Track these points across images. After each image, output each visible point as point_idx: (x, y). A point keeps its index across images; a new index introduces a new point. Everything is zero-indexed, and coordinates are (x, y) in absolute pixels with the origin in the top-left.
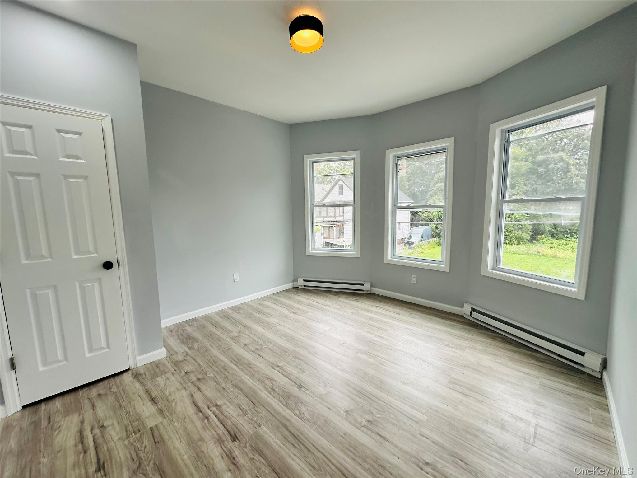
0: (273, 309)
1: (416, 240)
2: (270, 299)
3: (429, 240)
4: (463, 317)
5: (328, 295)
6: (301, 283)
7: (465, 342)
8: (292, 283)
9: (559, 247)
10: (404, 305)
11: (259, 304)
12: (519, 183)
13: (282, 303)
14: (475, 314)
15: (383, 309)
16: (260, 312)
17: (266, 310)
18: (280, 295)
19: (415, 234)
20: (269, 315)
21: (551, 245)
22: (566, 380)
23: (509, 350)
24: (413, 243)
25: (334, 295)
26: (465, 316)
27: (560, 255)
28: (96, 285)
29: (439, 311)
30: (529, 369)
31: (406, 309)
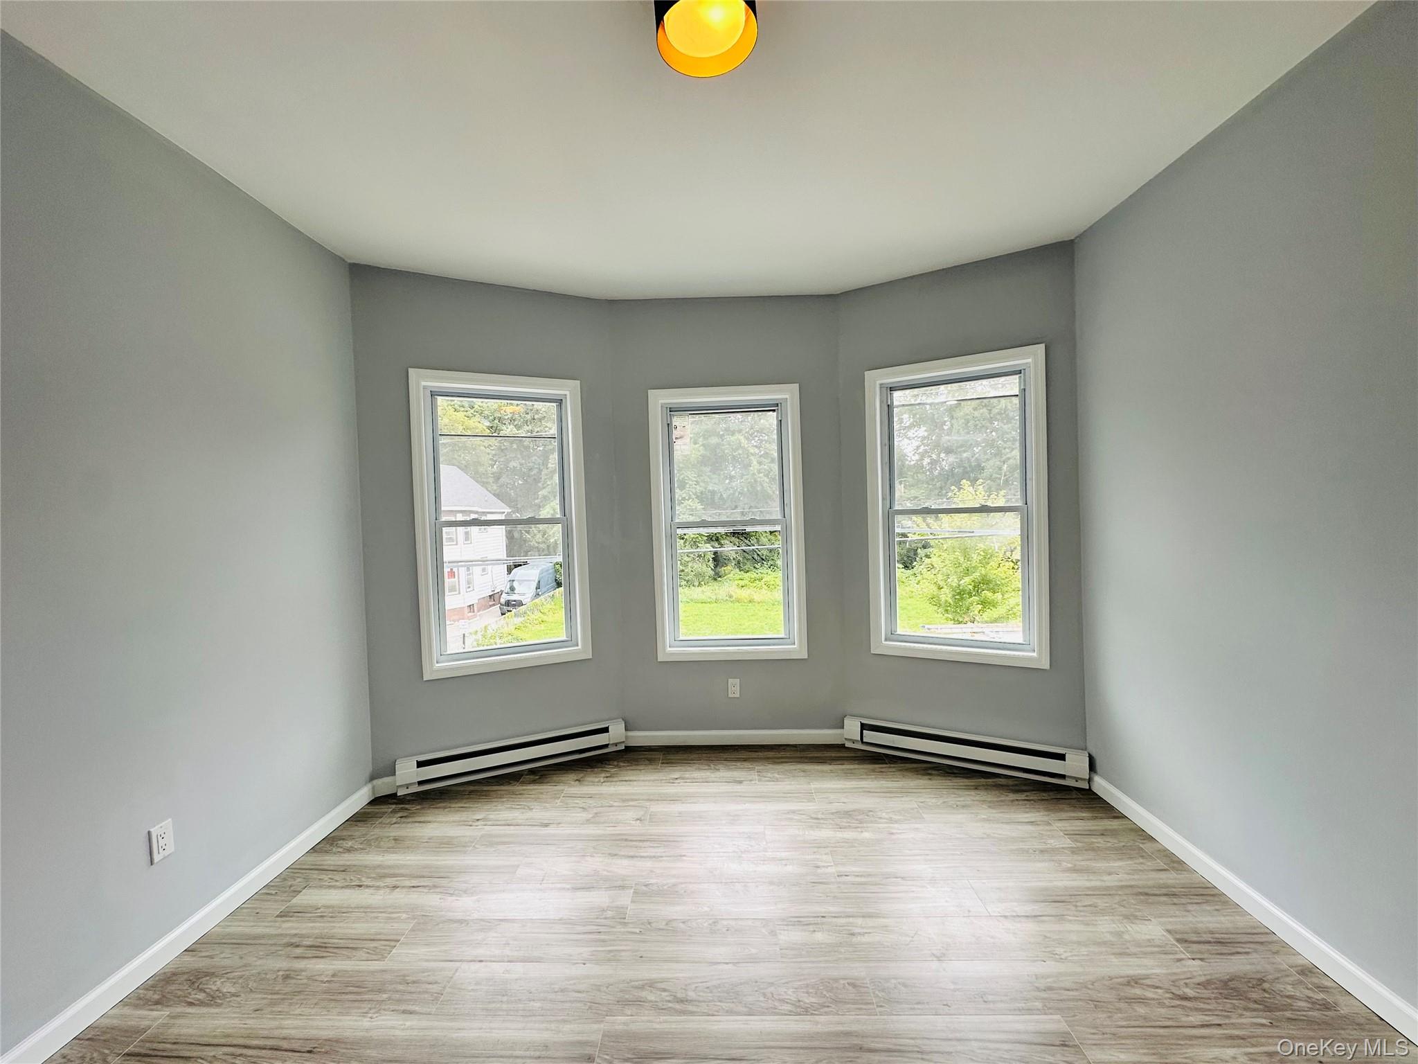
0: (367, 909)
1: (527, 596)
2: (315, 875)
3: (552, 593)
4: (842, 747)
5: (518, 788)
6: (407, 775)
7: (903, 799)
8: (369, 786)
9: (751, 584)
10: (725, 756)
11: (282, 915)
12: (689, 479)
13: (382, 874)
14: (870, 736)
15: (694, 781)
16: (321, 948)
17: (341, 928)
18: (349, 844)
19: (521, 582)
20: (382, 945)
21: (742, 583)
22: (1074, 811)
23: (968, 788)
24: (520, 604)
25: (534, 782)
26: (848, 745)
27: (756, 597)
29: (795, 747)
30: (1027, 812)
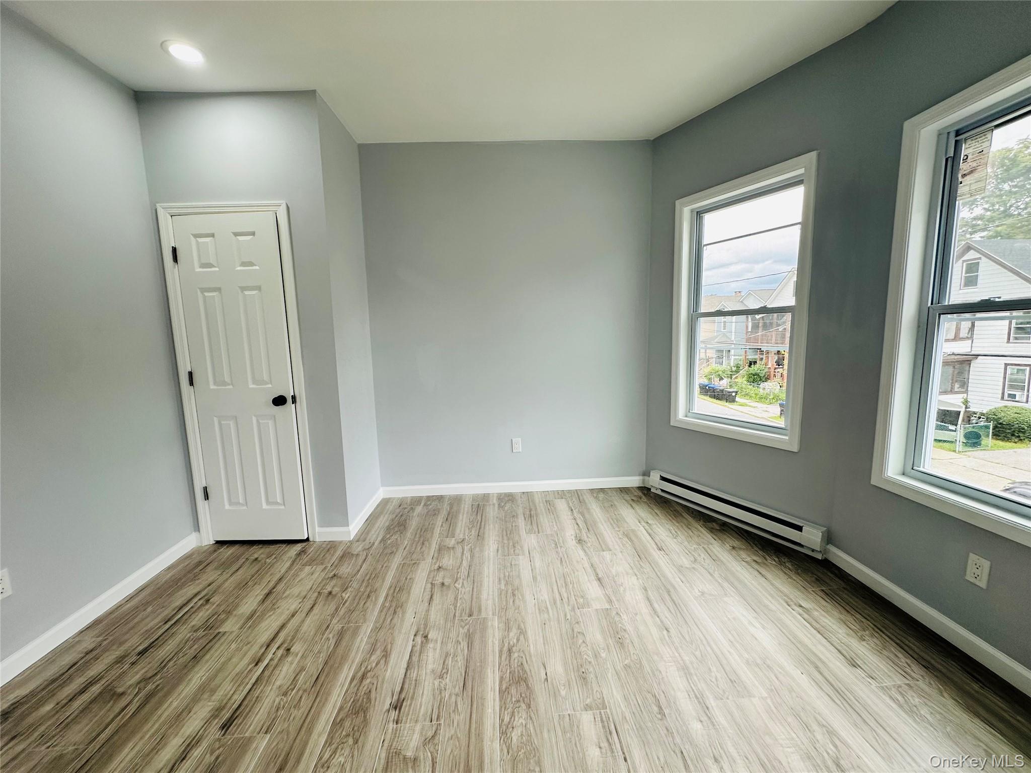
0: (557, 518)
2: (575, 497)
6: (654, 481)
8: (641, 478)
17: (543, 517)
20: (536, 528)
28: (271, 423)
31: (903, 660)
